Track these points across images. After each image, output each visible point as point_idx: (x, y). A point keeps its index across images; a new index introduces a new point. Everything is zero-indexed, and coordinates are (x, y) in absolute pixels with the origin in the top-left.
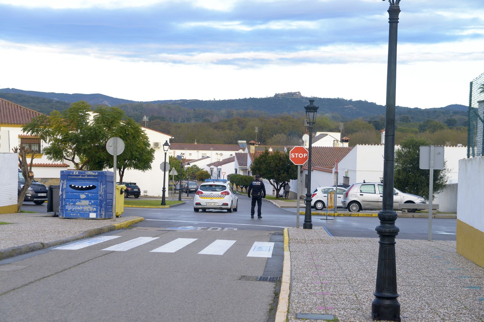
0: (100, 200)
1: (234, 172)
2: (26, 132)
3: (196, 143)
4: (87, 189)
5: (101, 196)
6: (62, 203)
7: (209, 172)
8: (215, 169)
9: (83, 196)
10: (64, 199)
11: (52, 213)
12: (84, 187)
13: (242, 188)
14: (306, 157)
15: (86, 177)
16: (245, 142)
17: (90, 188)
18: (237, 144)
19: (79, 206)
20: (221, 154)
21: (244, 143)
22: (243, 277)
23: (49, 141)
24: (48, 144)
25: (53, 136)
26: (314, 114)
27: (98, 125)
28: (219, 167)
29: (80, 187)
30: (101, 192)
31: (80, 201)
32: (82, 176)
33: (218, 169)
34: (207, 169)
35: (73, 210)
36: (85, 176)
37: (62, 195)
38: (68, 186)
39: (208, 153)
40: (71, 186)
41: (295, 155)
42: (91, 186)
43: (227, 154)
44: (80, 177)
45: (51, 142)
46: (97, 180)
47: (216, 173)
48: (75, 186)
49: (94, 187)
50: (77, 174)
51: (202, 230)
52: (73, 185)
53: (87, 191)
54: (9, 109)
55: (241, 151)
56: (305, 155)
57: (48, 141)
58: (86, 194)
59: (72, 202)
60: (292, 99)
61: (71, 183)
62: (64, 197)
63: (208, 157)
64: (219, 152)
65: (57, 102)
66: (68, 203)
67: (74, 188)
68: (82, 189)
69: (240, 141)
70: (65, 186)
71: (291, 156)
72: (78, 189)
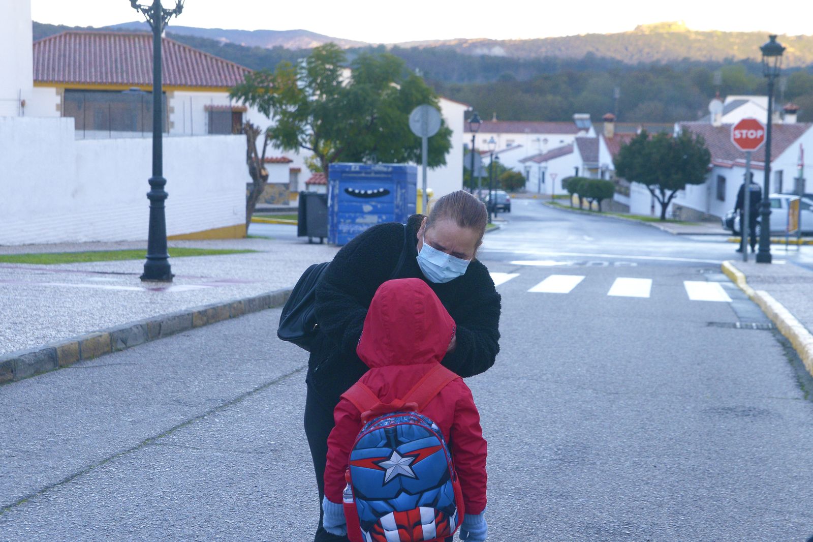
0: (397, 214)
1: (572, 173)
2: (234, 100)
3: (494, 120)
4: (373, 195)
5: (398, 207)
6: (333, 219)
7: (524, 174)
8: (534, 168)
9: (367, 208)
10: (337, 214)
11: (306, 238)
12: (369, 192)
13: (590, 203)
14: (762, 137)
15: (373, 175)
16: (586, 116)
17: (379, 194)
18: (573, 121)
19: (361, 224)
20: (546, 141)
21: (586, 119)
22: (711, 324)
23: (274, 116)
24: (273, 119)
25: (281, 107)
26: (777, 60)
27: (361, 85)
28: (543, 164)
29: (363, 192)
30: (398, 201)
31: (363, 217)
32: (366, 173)
33: (540, 168)
34: (519, 168)
35: (351, 232)
36: (370, 173)
37: (332, 206)
38: (343, 189)
39: (518, 138)
40: (347, 191)
41: (741, 134)
42: (381, 190)
43: (555, 141)
44: (363, 175)
45: (278, 117)
46: (389, 180)
47: (537, 176)
48: (353, 191)
49: (386, 192)
50: (358, 169)
51: (578, 266)
52: (350, 190)
53: (375, 199)
54: (186, 59)
55: (582, 134)
56: (760, 133)
57: (271, 115)
58: (373, 203)
59: (349, 217)
60: (668, 33)
61: (346, 185)
62: (336, 208)
63: (519, 146)
64: (542, 137)
65: (227, 45)
66: (342, 220)
67: (353, 193)
68: (366, 195)
69: (577, 116)
70: (337, 191)
71: (734, 135)
72: (359, 195)
